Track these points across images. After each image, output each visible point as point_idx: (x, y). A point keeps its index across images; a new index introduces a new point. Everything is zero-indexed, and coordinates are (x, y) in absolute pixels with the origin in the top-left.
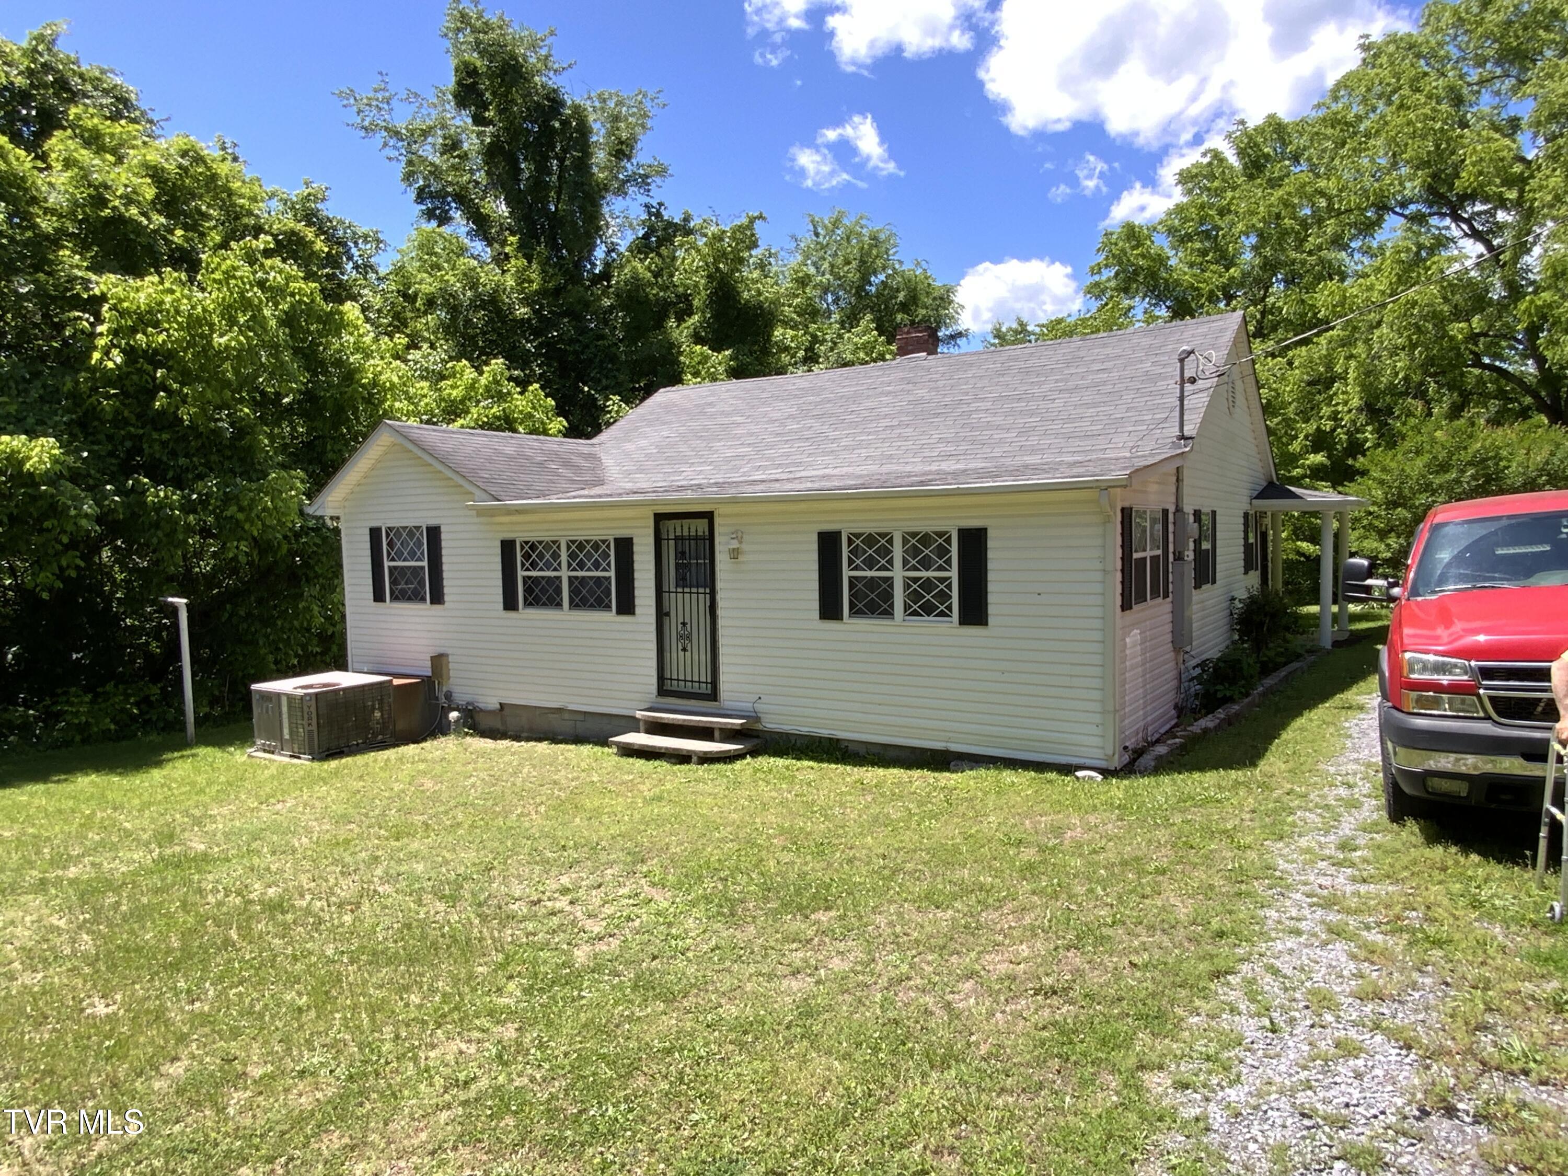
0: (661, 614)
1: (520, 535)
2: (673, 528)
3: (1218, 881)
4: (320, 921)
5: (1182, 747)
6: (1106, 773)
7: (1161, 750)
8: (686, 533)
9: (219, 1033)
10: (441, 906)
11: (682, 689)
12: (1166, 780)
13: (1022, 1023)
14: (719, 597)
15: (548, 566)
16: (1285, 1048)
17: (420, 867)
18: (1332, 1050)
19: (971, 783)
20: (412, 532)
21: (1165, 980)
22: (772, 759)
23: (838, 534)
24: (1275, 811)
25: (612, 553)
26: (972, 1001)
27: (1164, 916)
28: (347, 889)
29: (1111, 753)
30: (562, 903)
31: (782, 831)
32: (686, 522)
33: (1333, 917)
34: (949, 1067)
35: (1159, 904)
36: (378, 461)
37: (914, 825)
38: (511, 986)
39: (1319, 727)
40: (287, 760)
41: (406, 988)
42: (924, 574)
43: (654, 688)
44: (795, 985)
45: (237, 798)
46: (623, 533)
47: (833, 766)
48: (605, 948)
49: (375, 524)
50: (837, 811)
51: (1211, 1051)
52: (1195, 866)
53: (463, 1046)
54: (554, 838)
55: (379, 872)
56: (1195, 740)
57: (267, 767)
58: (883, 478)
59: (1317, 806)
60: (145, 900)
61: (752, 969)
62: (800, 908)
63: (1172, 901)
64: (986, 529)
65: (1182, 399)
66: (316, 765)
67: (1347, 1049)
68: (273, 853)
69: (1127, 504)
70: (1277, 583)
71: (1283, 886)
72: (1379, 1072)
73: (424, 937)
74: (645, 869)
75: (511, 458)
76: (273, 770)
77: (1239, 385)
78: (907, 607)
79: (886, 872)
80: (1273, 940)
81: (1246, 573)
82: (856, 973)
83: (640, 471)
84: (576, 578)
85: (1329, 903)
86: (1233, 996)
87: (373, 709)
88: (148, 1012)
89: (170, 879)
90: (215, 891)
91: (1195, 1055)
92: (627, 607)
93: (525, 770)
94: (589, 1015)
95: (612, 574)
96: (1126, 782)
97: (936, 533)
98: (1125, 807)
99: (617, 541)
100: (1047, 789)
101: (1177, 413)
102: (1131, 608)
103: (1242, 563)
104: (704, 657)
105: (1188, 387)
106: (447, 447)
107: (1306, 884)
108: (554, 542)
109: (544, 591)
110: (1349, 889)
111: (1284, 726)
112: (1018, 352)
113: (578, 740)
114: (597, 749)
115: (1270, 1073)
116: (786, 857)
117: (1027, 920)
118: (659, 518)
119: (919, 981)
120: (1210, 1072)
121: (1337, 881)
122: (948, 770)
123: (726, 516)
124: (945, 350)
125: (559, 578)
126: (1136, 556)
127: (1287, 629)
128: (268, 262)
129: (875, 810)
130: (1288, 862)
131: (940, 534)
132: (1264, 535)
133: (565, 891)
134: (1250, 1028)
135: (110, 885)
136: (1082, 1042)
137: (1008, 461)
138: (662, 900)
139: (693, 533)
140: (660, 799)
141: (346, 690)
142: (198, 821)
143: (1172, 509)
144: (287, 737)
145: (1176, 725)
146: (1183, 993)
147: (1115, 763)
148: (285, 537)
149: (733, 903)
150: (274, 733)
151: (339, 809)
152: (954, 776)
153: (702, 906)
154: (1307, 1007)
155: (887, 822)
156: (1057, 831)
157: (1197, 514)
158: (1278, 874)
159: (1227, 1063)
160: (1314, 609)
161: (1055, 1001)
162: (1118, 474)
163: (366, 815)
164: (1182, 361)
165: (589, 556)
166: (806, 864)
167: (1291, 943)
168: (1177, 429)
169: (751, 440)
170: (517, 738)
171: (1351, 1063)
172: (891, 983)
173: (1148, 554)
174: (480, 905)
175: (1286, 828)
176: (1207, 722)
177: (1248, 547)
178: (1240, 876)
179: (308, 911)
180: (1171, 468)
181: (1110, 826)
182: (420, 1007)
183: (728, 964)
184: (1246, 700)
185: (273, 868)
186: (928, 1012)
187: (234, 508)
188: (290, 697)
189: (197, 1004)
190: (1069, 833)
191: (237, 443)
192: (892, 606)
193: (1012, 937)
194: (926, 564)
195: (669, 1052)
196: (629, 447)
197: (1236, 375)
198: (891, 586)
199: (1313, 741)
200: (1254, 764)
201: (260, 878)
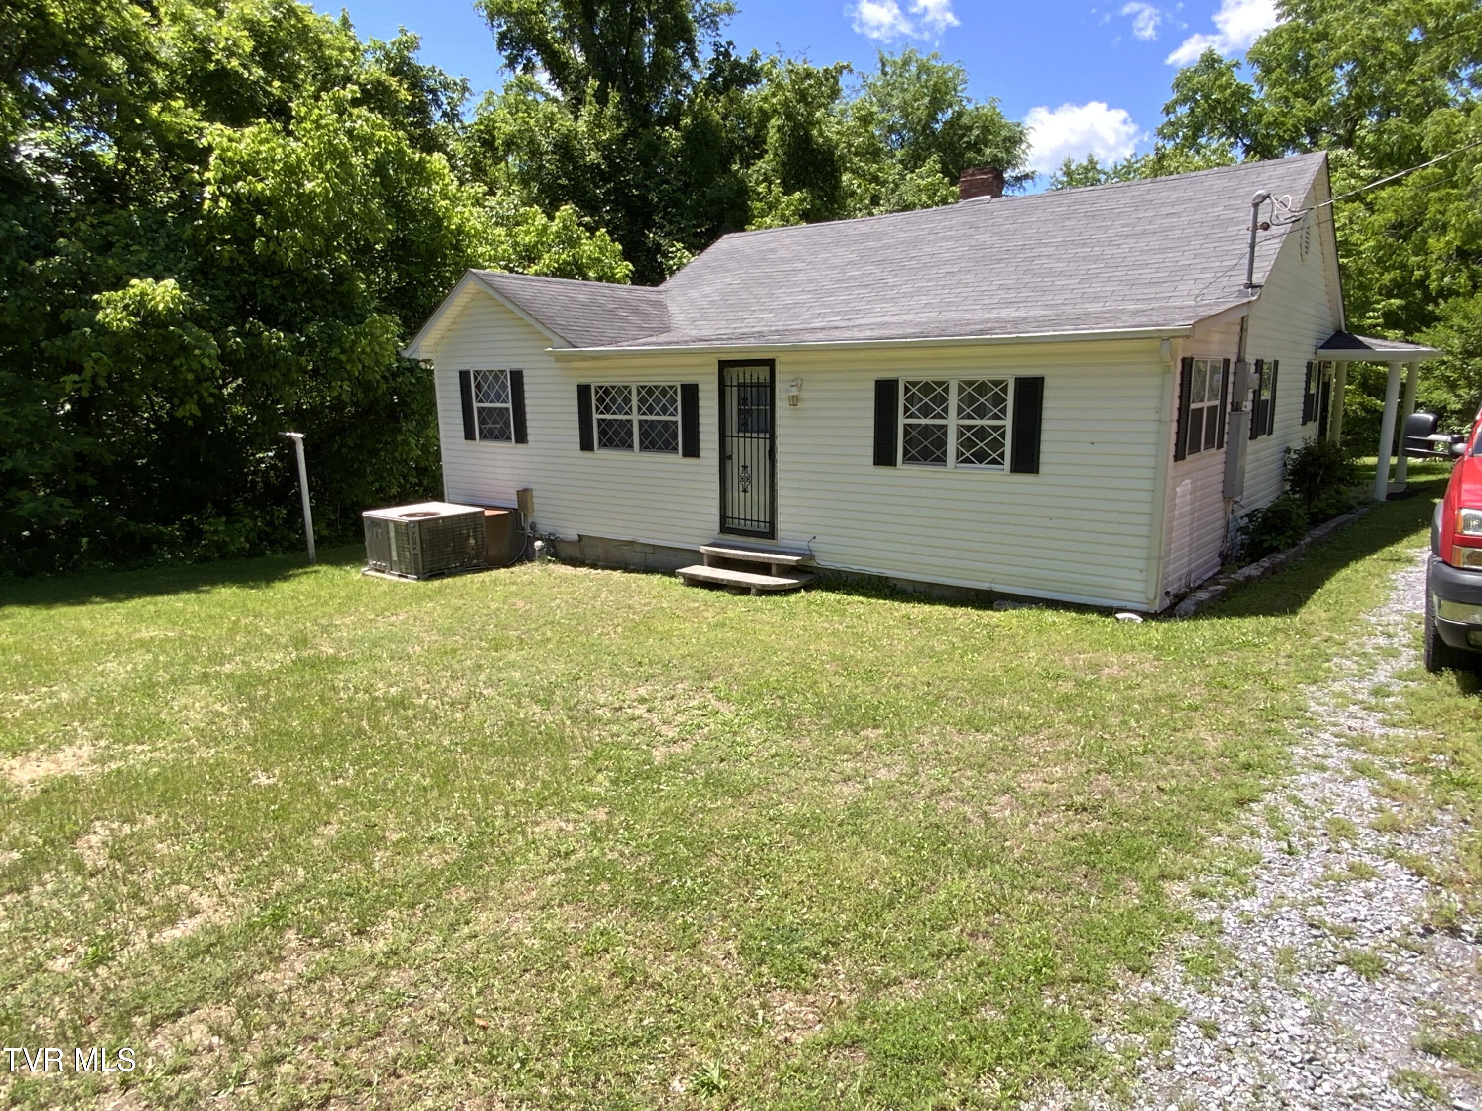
0: (724, 457)
1: (594, 380)
2: (736, 375)
3: (1248, 719)
4: (436, 717)
5: (1224, 593)
6: (1147, 616)
7: (1203, 595)
8: (748, 380)
9: (361, 804)
10: (537, 708)
11: (742, 527)
12: (1206, 623)
13: (1053, 834)
14: (778, 442)
15: (620, 410)
16: (1301, 868)
17: (517, 675)
18: (1346, 873)
19: (1014, 621)
20: (497, 375)
21: (1190, 804)
22: (824, 594)
23: (896, 382)
24: (1311, 657)
25: (679, 399)
26: (1007, 813)
27: (1193, 748)
28: (457, 690)
29: (1152, 597)
30: (641, 710)
31: (835, 658)
32: (748, 369)
33: (1359, 757)
34: (985, 866)
35: (1190, 736)
36: (465, 308)
37: (957, 657)
38: (600, 777)
39: (1364, 578)
40: (396, 579)
41: (511, 775)
42: (978, 422)
43: (716, 526)
44: (846, 790)
45: (357, 610)
46: (689, 380)
47: (881, 602)
48: (679, 750)
49: (464, 368)
50: (885, 642)
51: (1230, 867)
52: (1227, 704)
53: (563, 824)
54: (631, 655)
55: (482, 677)
56: (1237, 587)
57: (379, 585)
58: (942, 326)
59: (1354, 653)
60: (289, 694)
61: (807, 775)
62: (851, 725)
63: (1202, 735)
64: (1043, 379)
65: (1252, 246)
66: (421, 584)
67: (1359, 873)
68: (392, 659)
69: (1188, 355)
70: (1336, 434)
71: (1312, 726)
72: (1389, 894)
73: (524, 733)
74: (711, 685)
75: (584, 305)
76: (385, 587)
77: (1315, 231)
78: (959, 454)
79: (930, 698)
80: (1298, 774)
81: (1304, 423)
82: (902, 783)
83: (704, 317)
84: (646, 421)
85: (1355, 744)
86: (1254, 821)
87: (468, 537)
88: (301, 784)
89: (307, 677)
90: (346, 689)
91: (1213, 869)
92: (692, 450)
93: (603, 596)
94: (667, 804)
95: (679, 418)
96: (1165, 625)
97: (992, 382)
98: (1163, 647)
99: (683, 386)
100: (1087, 630)
101: (1246, 261)
102: (1184, 458)
103: (1301, 414)
104: (763, 498)
105: (1260, 233)
106: (527, 294)
107: (1335, 725)
108: (626, 387)
109: (617, 433)
110: (1378, 732)
111: (1328, 576)
112: (1085, 195)
113: (649, 569)
114: (666, 579)
115: (1284, 889)
116: (838, 681)
117: (1062, 746)
118: (724, 365)
119: (958, 793)
120: (1227, 885)
121: (1367, 724)
122: (991, 608)
123: (786, 363)
124: (1010, 193)
125: (630, 421)
126: (1193, 406)
127: (1341, 480)
128: (355, 111)
129: (920, 643)
130: (1319, 704)
131: (996, 383)
132: (1326, 386)
133: (642, 701)
134: (1267, 849)
135: (260, 680)
136: (1109, 852)
137: (1068, 309)
138: (727, 712)
139: (755, 380)
140: (723, 625)
141: (444, 519)
142: (325, 629)
143: (1233, 359)
144: (395, 558)
145: (1220, 572)
146: (1207, 816)
147: (1156, 607)
148: (384, 377)
149: (790, 719)
150: (383, 554)
151: (447, 623)
152: (997, 614)
153: (763, 719)
154: (1325, 835)
155: (932, 653)
156: (1095, 667)
157: (1259, 364)
158: (1308, 715)
159: (1244, 879)
160: (1371, 460)
161: (1085, 816)
162: (1181, 323)
163: (469, 629)
164: (1256, 206)
165: (657, 401)
166: (856, 687)
167: (1315, 777)
168: (1245, 277)
169: (811, 287)
170: (594, 566)
171: (1362, 885)
172: (933, 793)
173: (1206, 404)
174: (570, 709)
175: (1321, 673)
176: (1251, 570)
177: (1308, 398)
178: (1271, 715)
179: (425, 708)
180: (1236, 317)
181: (1147, 665)
182: (525, 790)
183: (786, 769)
184: (1293, 550)
185: (393, 671)
186: (966, 820)
187: (337, 350)
188: (397, 524)
189: (341, 781)
190: (1106, 670)
191: (338, 289)
192: (945, 453)
193: (1046, 760)
194: (981, 412)
195: (737, 838)
196: (694, 294)
197: (1312, 221)
198: (945, 434)
199: (1357, 592)
200: (1294, 612)
201: (383, 679)
